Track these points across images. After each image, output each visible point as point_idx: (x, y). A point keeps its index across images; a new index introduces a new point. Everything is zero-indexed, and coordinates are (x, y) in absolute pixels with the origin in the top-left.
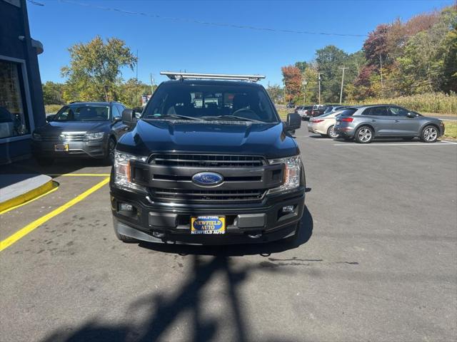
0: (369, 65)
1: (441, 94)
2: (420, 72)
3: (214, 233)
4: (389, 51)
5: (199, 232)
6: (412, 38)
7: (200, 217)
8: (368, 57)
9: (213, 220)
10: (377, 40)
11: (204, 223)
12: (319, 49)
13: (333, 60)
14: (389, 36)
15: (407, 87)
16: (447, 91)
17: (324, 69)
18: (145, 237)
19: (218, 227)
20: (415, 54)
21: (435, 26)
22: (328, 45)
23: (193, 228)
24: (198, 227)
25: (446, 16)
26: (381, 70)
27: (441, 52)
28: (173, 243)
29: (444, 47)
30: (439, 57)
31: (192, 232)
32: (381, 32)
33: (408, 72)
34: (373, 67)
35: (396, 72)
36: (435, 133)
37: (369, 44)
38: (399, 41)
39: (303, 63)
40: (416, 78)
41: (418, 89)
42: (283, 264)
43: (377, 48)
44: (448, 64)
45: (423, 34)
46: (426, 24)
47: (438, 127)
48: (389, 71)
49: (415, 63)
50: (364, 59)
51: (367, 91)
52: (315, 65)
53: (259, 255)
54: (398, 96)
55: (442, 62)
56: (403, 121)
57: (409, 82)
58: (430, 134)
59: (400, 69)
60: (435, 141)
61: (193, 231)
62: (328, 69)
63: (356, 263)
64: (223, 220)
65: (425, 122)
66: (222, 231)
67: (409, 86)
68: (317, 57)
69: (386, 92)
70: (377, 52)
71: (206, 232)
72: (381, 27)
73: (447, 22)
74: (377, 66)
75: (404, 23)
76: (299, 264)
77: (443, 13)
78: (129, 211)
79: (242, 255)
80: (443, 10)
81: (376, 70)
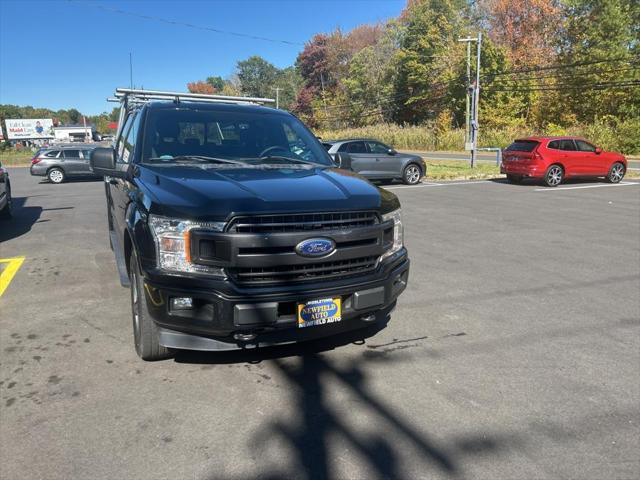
0: (308, 87)
1: (394, 126)
2: (370, 99)
3: (329, 321)
4: (331, 69)
5: (310, 324)
6: (356, 56)
7: (309, 303)
8: (305, 76)
9: (327, 303)
10: (315, 54)
11: (314, 310)
12: (241, 61)
13: (261, 77)
14: (330, 49)
15: (356, 117)
16: (400, 123)
17: (249, 89)
18: (211, 345)
19: (332, 313)
20: (361, 74)
21: (381, 41)
22: (252, 56)
23: (300, 320)
24: (307, 317)
25: (392, 30)
26: (324, 93)
27: (390, 74)
28: (254, 347)
29: (393, 68)
30: (387, 79)
31: (301, 326)
32: (319, 44)
33: (355, 97)
34: (314, 89)
35: (341, 97)
36: (418, 173)
37: (306, 58)
38: (341, 57)
39: (217, 79)
40: (366, 105)
41: (369, 119)
42: (390, 350)
43: (317, 64)
44: (398, 90)
45: (369, 50)
46: (372, 39)
47: (419, 165)
48: (333, 96)
49: (363, 86)
50: (300, 78)
51: (309, 120)
52: (237, 83)
53: (351, 344)
54: (345, 128)
55: (391, 86)
56: (383, 159)
57: (357, 110)
58: (412, 174)
59: (346, 93)
60: (418, 183)
61: (301, 323)
62: (255, 89)
63: (463, 334)
64: (338, 302)
65: (406, 161)
66: (337, 317)
67: (358, 115)
68: (239, 71)
69: (332, 123)
70: (317, 70)
71: (318, 322)
72: (319, 37)
73: (393, 38)
74: (318, 87)
75: (345, 35)
76: (406, 347)
77: (388, 26)
78: (188, 309)
79: (333, 349)
80: (389, 22)
81: (318, 94)
